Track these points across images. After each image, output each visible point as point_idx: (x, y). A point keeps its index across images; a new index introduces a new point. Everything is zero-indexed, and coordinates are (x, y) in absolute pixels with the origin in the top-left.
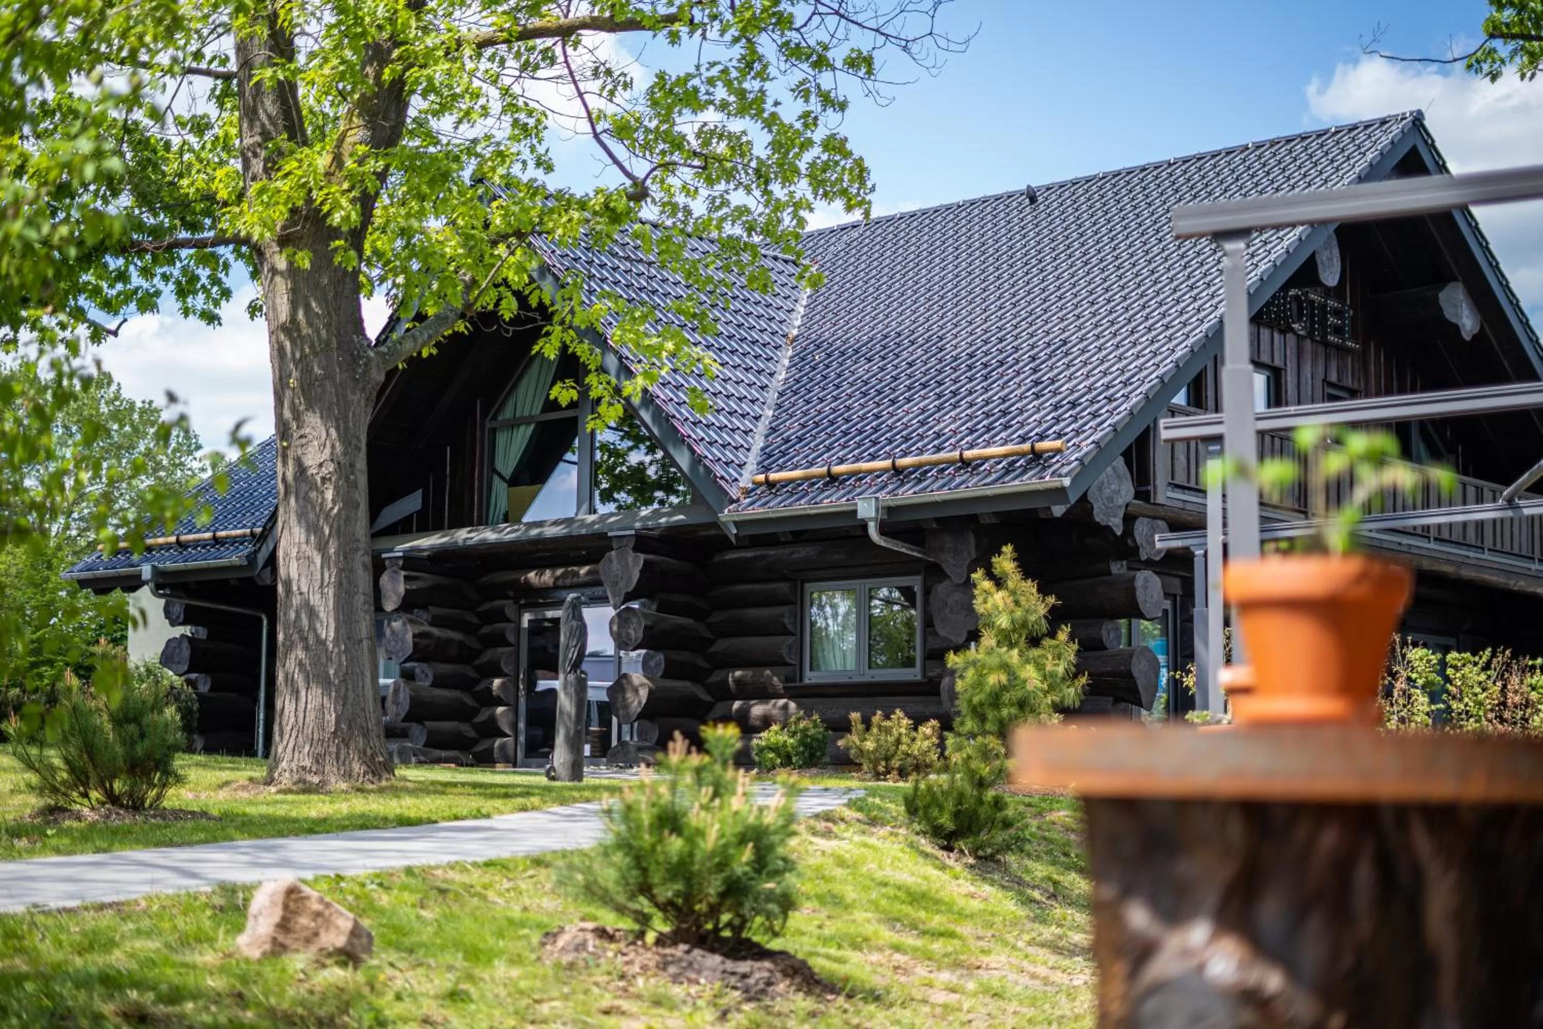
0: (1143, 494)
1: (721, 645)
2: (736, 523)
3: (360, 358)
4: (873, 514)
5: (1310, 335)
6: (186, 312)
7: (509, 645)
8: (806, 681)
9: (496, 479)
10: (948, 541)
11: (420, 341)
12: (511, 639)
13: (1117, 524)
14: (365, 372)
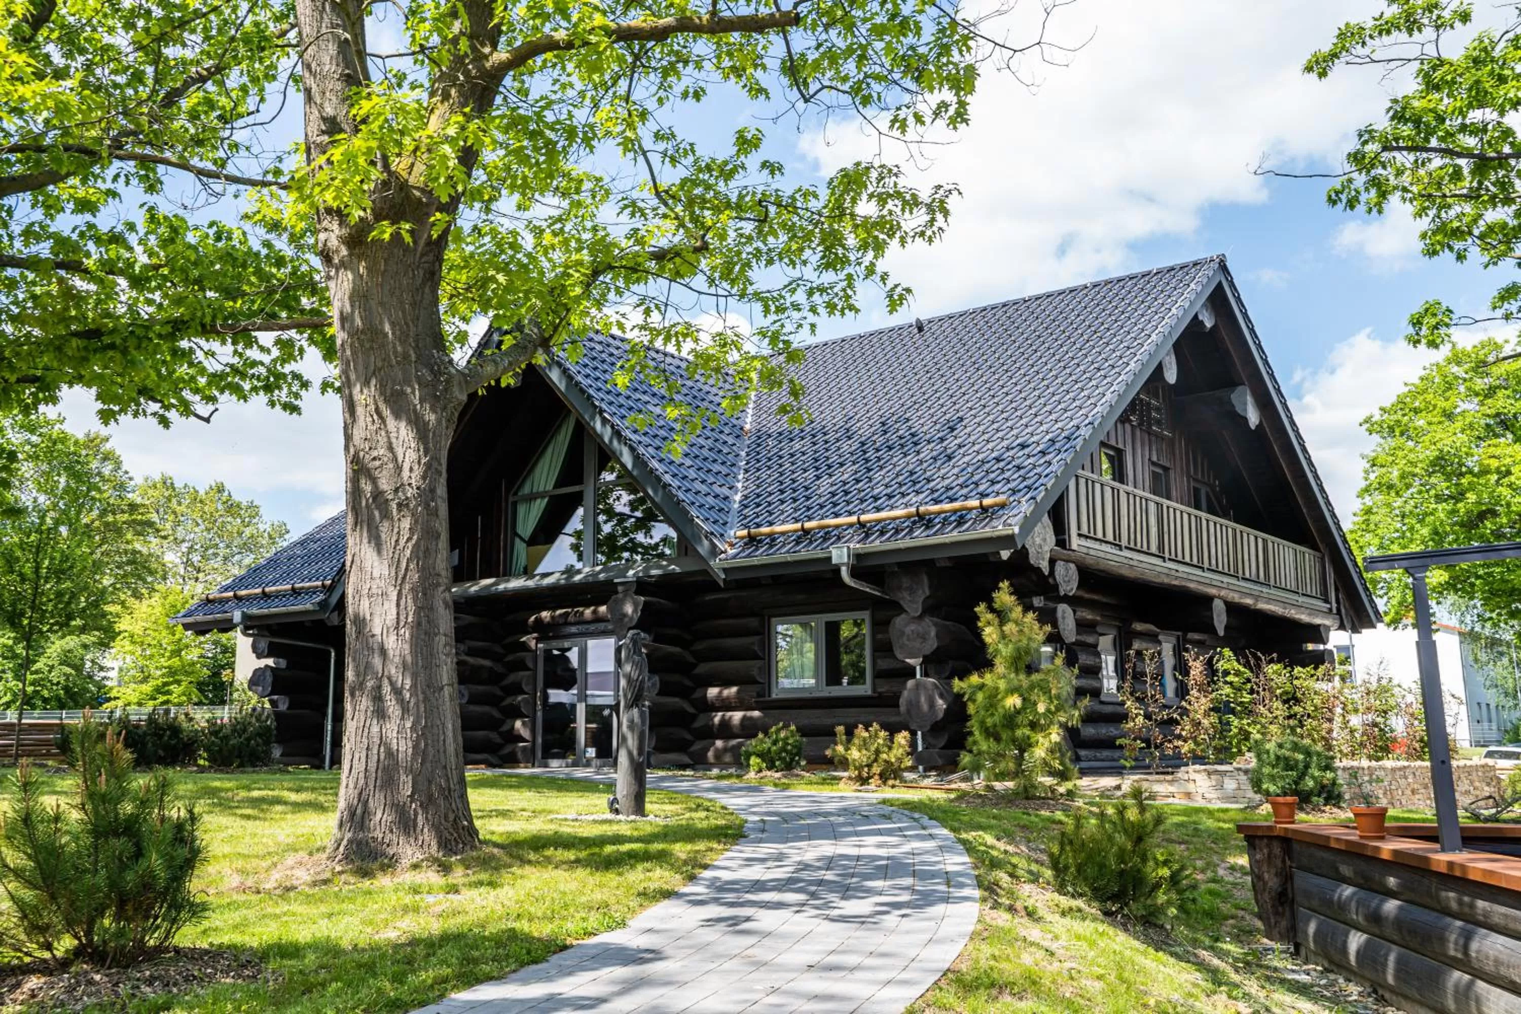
0: (1062, 542)
1: (703, 668)
2: (725, 570)
3: (441, 374)
4: (846, 560)
5: (1141, 424)
6: (272, 404)
7: (528, 669)
8: (774, 696)
9: (517, 540)
10: (906, 582)
11: (501, 368)
12: (530, 665)
13: (1044, 566)
14: (446, 390)
